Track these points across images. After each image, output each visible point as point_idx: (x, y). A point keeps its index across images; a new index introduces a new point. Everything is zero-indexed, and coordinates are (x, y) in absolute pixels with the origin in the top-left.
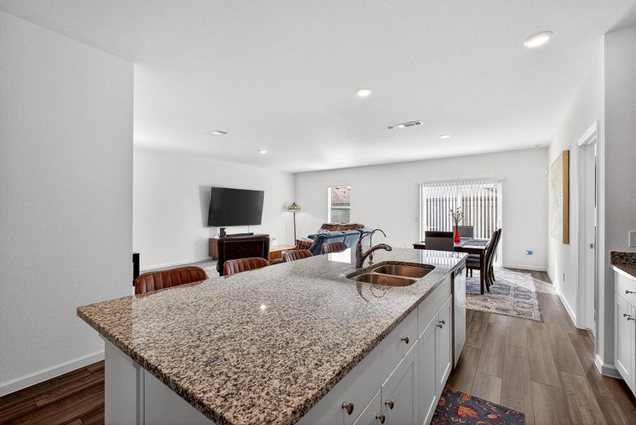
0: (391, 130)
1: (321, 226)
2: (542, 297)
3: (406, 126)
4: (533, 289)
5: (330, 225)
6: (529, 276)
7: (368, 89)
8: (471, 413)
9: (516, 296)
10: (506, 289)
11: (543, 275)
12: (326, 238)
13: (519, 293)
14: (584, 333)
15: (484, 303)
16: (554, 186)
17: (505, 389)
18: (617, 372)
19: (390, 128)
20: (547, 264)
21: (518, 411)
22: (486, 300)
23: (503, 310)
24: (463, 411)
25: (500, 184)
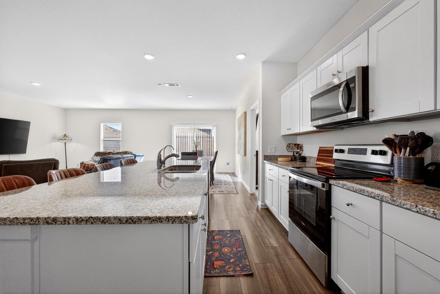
0: (160, 86)
1: (94, 154)
2: (235, 183)
3: (170, 85)
4: (231, 181)
5: (102, 153)
6: (228, 175)
7: (152, 55)
8: (220, 237)
9: (225, 185)
10: (220, 182)
11: (233, 174)
12: (110, 160)
13: (226, 183)
14: (253, 195)
15: (213, 190)
16: (239, 129)
17: (231, 223)
18: (266, 205)
19: (159, 84)
20: (234, 169)
21: (237, 229)
22: (213, 189)
23: (222, 192)
24: (216, 237)
25: (215, 128)
